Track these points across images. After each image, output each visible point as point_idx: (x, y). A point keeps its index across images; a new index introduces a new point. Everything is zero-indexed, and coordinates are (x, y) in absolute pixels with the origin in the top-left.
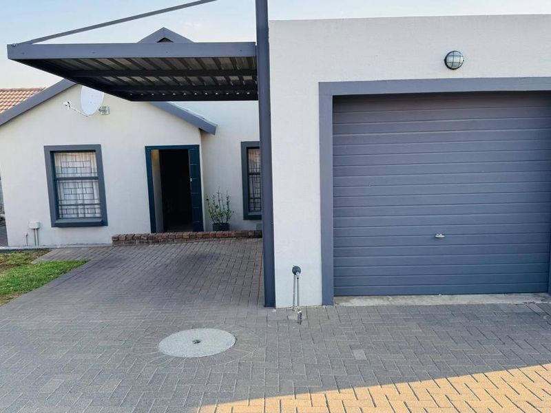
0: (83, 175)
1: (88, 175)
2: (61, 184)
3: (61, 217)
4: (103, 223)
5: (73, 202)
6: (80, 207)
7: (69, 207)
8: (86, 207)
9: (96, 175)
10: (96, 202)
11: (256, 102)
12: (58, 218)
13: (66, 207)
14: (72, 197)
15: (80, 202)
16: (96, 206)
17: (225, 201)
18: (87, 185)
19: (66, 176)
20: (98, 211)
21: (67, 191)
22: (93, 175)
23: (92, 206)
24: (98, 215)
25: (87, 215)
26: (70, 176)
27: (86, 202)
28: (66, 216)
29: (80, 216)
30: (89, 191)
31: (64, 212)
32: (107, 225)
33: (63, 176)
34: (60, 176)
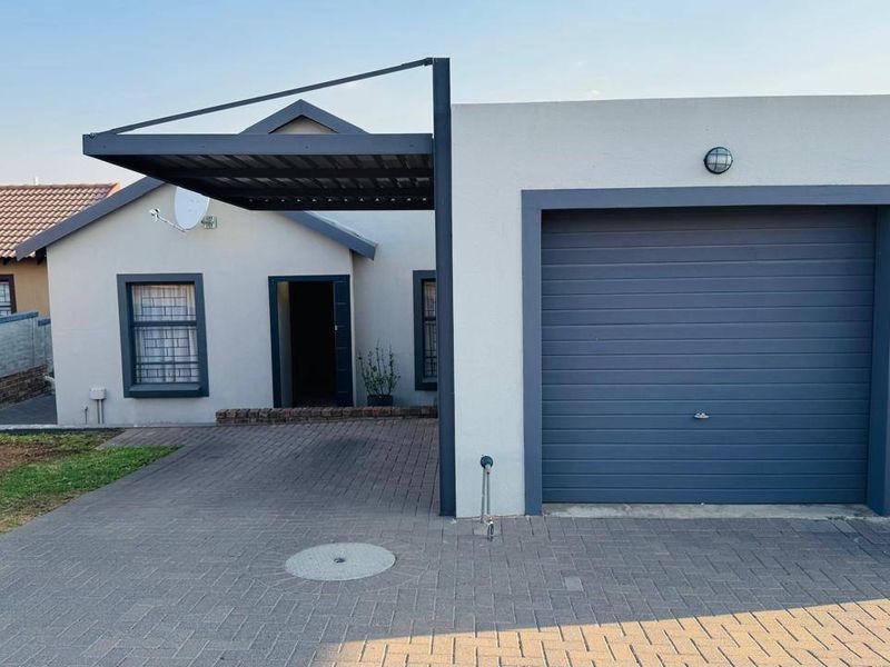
0: (175, 319)
1: (181, 319)
2: (141, 333)
3: (138, 381)
4: (202, 391)
5: (157, 360)
6: (167, 366)
7: (151, 367)
8: (177, 366)
9: (194, 319)
10: (193, 359)
11: (432, 213)
12: (134, 382)
13: (146, 367)
14: (157, 352)
15: (167, 359)
16: (192, 366)
17: (387, 360)
18: (180, 334)
19: (148, 319)
20: (194, 373)
21: (149, 343)
22: (189, 318)
23: (186, 366)
24: (194, 380)
25: (178, 380)
26: (155, 319)
27: (177, 359)
28: (147, 380)
29: (168, 380)
30: (181, 343)
31: (144, 373)
32: (207, 395)
33: (144, 319)
34: (140, 319)
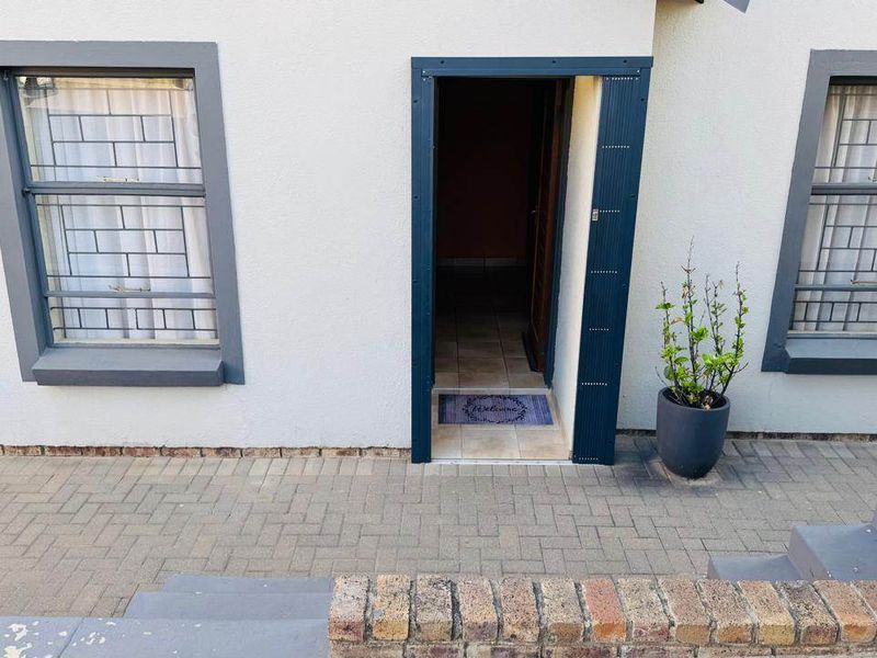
0: (144, 177)
1: (162, 177)
2: (54, 211)
3: (57, 337)
4: (229, 374)
5: (105, 285)
6: (131, 303)
7: (88, 302)
8: (157, 303)
9: (197, 178)
10: (198, 286)
12: (46, 342)
13: (77, 302)
14: (102, 265)
15: (131, 284)
16: (197, 303)
17: (733, 306)
18: (160, 214)
19: (72, 176)
20: (203, 320)
21: (80, 241)
22: (182, 177)
23: (178, 303)
24: (204, 338)
25: (163, 337)
26: (91, 176)
27: (156, 285)
28: (79, 337)
29: (137, 337)
30: (167, 241)
31: (72, 319)
32: (242, 382)
33: (61, 176)
34: (50, 176)
